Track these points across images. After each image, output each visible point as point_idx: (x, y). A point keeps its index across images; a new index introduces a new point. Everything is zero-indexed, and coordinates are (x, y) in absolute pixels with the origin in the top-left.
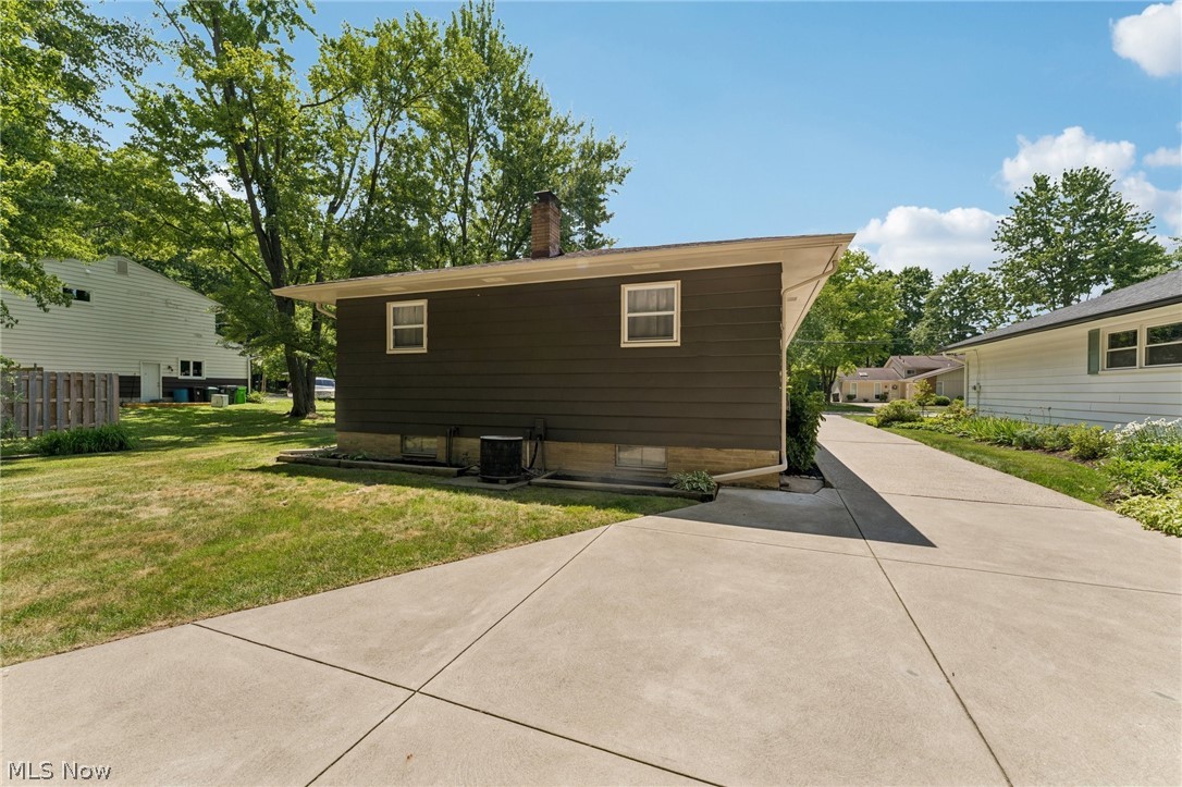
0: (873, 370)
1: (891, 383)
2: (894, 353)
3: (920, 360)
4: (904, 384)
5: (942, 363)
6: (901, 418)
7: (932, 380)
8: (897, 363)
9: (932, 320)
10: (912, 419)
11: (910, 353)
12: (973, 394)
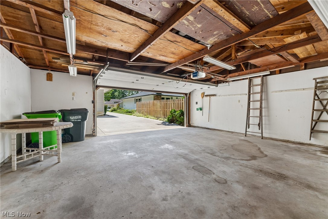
0: (107, 102)
1: (111, 105)
2: (111, 98)
3: (116, 100)
4: (114, 105)
5: (120, 101)
6: (114, 110)
7: (119, 104)
8: (112, 101)
9: (118, 92)
10: (116, 110)
11: (115, 98)
12: (124, 106)
